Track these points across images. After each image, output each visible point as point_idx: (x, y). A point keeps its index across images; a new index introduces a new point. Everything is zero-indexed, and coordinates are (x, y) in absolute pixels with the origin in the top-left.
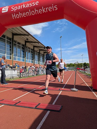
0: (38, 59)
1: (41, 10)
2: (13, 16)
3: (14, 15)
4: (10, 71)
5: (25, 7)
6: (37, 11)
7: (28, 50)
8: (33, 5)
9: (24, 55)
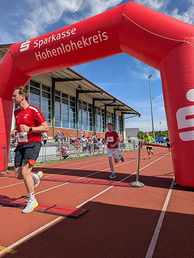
0: (103, 124)
1: (81, 42)
2: (37, 56)
3: (38, 54)
4: (44, 148)
5: (55, 40)
6: (74, 45)
7: (82, 107)
8: (66, 34)
9: (76, 116)
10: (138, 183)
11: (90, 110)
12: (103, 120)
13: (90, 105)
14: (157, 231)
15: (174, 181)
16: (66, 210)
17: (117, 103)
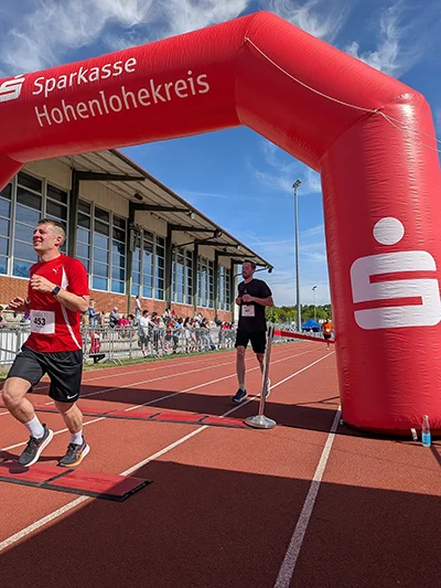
0: (190, 284)
1: (147, 92)
2: (39, 116)
3: (41, 111)
5: (85, 81)
6: (129, 97)
7: (143, 242)
8: (111, 68)
9: (126, 263)
10: (262, 420)
11: (160, 252)
12: (190, 275)
13: (161, 240)
14: (301, 527)
15: (338, 416)
16: (97, 480)
17: (222, 239)
